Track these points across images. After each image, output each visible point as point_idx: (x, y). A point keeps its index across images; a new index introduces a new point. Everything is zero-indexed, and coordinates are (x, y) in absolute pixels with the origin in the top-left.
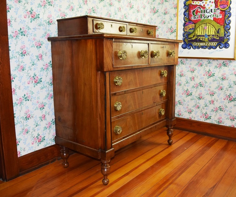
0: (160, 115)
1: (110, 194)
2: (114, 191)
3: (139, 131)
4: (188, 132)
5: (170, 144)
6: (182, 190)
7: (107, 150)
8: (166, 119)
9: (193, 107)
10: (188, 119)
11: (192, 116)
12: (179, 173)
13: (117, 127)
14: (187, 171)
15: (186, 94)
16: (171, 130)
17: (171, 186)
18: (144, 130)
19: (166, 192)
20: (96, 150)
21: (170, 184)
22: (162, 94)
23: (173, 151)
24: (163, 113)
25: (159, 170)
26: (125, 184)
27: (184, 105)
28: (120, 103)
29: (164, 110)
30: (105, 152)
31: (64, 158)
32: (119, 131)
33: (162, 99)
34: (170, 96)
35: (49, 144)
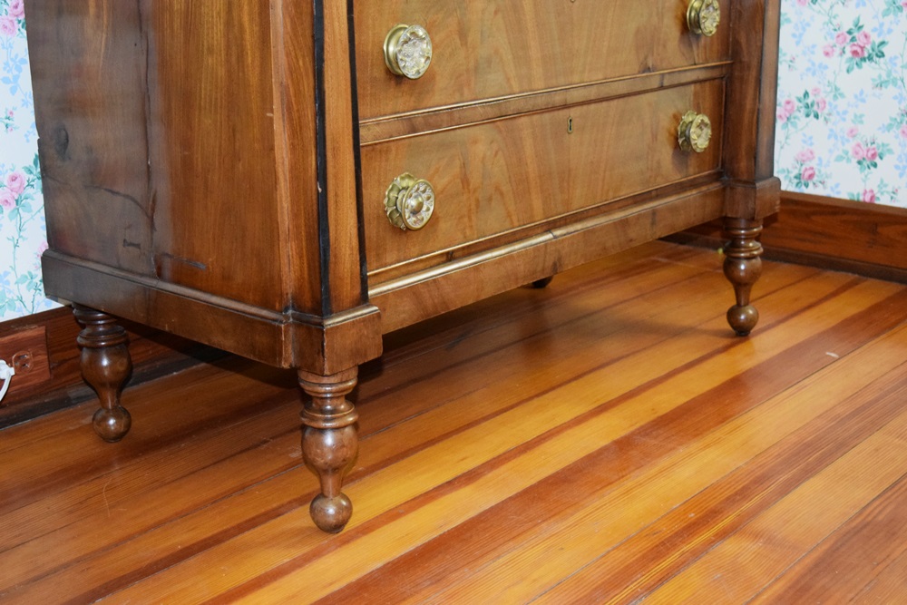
0: (681, 145)
1: (353, 578)
2: (379, 565)
3: (548, 231)
4: (851, 277)
5: (741, 332)
6: (798, 568)
7: (330, 313)
8: (717, 177)
9: (889, 127)
10: (858, 203)
11: (882, 184)
12: (784, 478)
13: (404, 184)
14: (829, 470)
15: (848, 54)
16: (751, 250)
17: (729, 547)
18: (579, 226)
19: (693, 578)
20: (264, 313)
21: (723, 535)
22: (697, 23)
23: (759, 366)
24: (701, 139)
25: (664, 462)
26: (446, 529)
27: (832, 119)
28: (421, 32)
29: (707, 120)
30: (321, 325)
31: (103, 385)
32: (416, 212)
33: (698, 53)
34: (743, 41)
35: (18, 304)
